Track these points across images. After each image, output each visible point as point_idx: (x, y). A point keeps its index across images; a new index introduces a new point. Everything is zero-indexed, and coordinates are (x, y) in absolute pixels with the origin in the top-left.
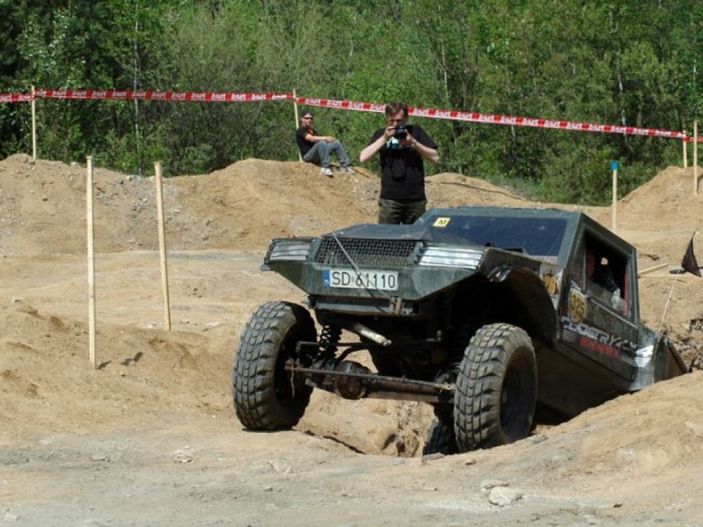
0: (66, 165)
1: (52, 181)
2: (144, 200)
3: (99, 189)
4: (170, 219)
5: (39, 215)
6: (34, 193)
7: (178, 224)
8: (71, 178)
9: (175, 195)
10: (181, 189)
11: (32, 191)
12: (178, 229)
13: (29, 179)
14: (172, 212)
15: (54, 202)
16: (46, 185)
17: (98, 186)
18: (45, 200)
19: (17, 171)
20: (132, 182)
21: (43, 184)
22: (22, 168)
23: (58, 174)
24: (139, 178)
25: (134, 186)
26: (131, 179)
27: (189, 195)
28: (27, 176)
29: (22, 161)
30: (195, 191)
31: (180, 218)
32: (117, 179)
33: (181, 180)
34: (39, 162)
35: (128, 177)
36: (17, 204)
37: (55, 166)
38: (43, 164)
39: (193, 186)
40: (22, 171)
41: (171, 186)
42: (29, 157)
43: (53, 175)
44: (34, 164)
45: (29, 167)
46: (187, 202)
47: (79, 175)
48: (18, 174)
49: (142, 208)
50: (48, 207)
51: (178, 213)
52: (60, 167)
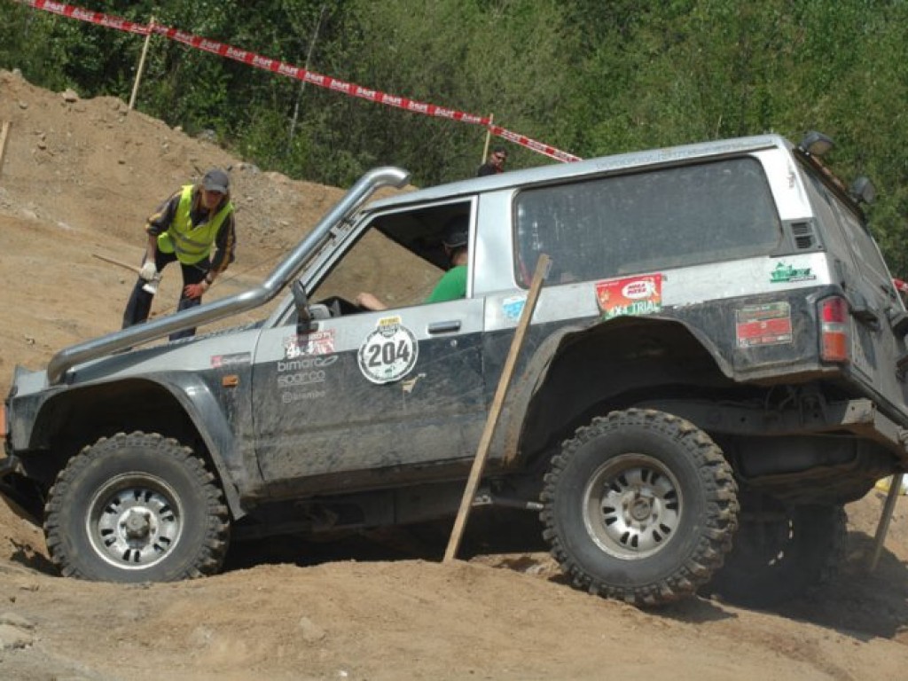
0: (167, 128)
1: (139, 142)
2: (249, 198)
3: (196, 168)
4: (273, 231)
5: (105, 179)
6: (110, 151)
7: (280, 240)
8: (166, 146)
9: (292, 203)
10: (302, 198)
11: (107, 147)
12: (278, 246)
13: (111, 132)
14: (278, 223)
15: (131, 168)
16: (130, 145)
17: (197, 164)
18: (121, 163)
19: (99, 117)
20: (244, 171)
21: (127, 143)
22: (108, 115)
23: (152, 135)
24: (255, 169)
25: (244, 178)
26: (243, 168)
27: (311, 209)
28: (110, 127)
29: (112, 106)
30: (319, 206)
31: (285, 234)
32: (223, 162)
33: (308, 187)
34: (132, 113)
35: (240, 164)
36: (84, 158)
37: (152, 124)
38: (139, 117)
39: (320, 198)
40: (105, 119)
41: (291, 191)
42: (123, 104)
43: (144, 135)
44: (125, 114)
45: (117, 116)
46: (303, 216)
47: (177, 144)
48: (99, 121)
49: (241, 208)
50: (122, 173)
51: (285, 226)
52: (158, 128)
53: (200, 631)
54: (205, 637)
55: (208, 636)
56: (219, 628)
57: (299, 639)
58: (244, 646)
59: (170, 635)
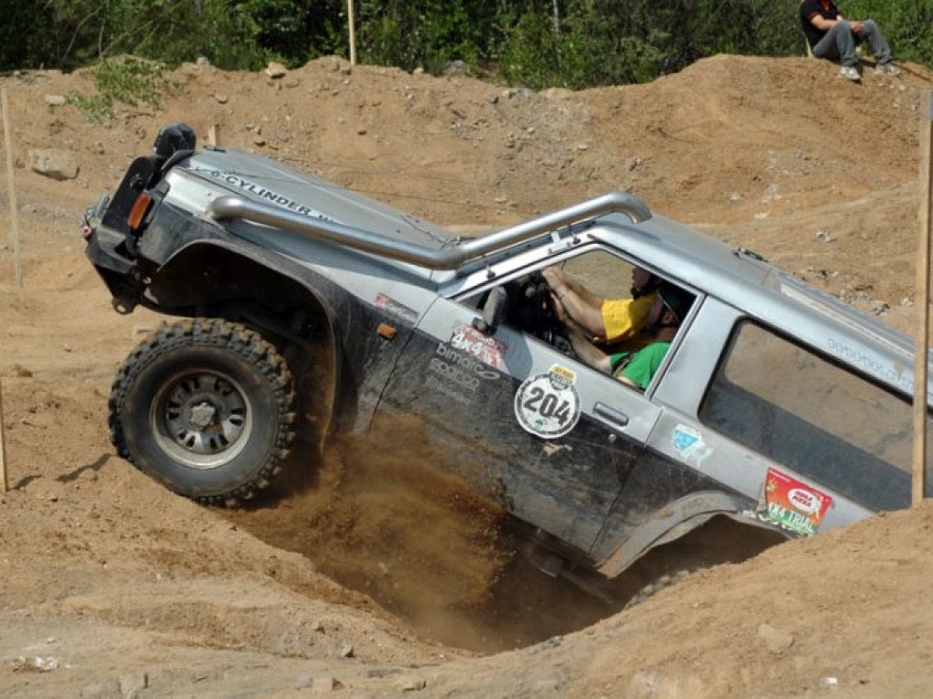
0: (405, 74)
1: (376, 101)
2: (530, 129)
3: (455, 113)
4: (571, 161)
5: (350, 159)
6: (343, 123)
7: (583, 169)
8: (409, 97)
9: (584, 120)
10: (594, 109)
11: (340, 119)
12: (583, 177)
13: (338, 100)
14: (575, 149)
15: (376, 136)
16: (366, 109)
17: (454, 107)
18: (362, 133)
19: (319, 86)
20: (514, 99)
21: (361, 107)
22: (329, 81)
23: (389, 89)
24: (527, 92)
25: (517, 107)
26: (511, 96)
27: (609, 120)
28: (335, 94)
29: (331, 68)
30: (618, 113)
31: (586, 160)
32: (486, 96)
33: (597, 95)
34: (357, 69)
35: (506, 92)
36: (315, 142)
37: (386, 75)
38: (367, 72)
39: (616, 103)
40: (326, 86)
41: (579, 105)
42: (342, 61)
43: (380, 92)
44: (349, 73)
45: (340, 78)
46: (603, 131)
47: (423, 91)
48: (320, 90)
49: (523, 144)
50: (366, 146)
51: (585, 150)
52: (394, 77)
53: (639, 678)
54: (648, 685)
55: (651, 683)
56: (661, 668)
57: (763, 653)
58: (698, 681)
59: (604, 694)
